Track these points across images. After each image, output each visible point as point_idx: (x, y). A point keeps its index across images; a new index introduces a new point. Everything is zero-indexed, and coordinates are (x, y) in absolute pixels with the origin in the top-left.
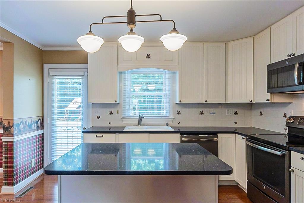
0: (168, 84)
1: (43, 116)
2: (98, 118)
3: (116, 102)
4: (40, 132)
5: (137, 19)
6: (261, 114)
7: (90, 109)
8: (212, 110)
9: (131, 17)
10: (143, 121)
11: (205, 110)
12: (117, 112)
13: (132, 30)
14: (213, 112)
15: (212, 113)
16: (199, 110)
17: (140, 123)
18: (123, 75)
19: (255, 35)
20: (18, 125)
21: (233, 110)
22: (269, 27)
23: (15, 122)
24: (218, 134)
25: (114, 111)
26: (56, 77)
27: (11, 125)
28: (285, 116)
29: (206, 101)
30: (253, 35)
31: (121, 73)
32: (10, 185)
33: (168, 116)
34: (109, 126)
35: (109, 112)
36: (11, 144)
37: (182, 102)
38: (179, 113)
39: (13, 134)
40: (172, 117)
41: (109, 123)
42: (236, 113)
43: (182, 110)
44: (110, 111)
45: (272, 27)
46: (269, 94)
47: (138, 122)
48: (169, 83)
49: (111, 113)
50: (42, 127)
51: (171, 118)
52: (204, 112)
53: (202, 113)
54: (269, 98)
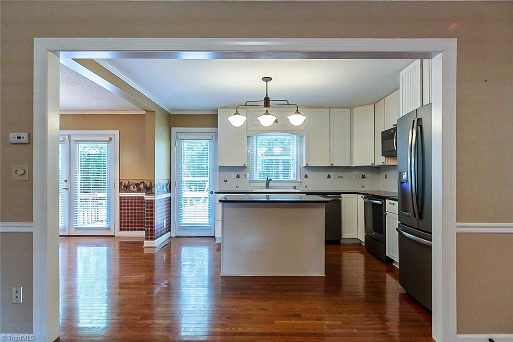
0: (295, 148)
1: (170, 180)
2: (225, 182)
3: (245, 165)
4: (168, 195)
5: (271, 103)
6: (386, 177)
7: (218, 173)
8: (340, 174)
9: (267, 101)
10: (271, 184)
11: (332, 174)
13: (267, 111)
14: (341, 176)
15: (339, 177)
16: (327, 174)
17: (267, 186)
18: (251, 139)
19: (376, 103)
20: (157, 185)
21: (361, 174)
22: (383, 98)
23: (156, 183)
24: (342, 195)
25: (242, 174)
26: (184, 141)
27: (153, 185)
29: (332, 165)
30: (375, 103)
31: (248, 137)
32: (151, 239)
33: (295, 179)
34: (237, 189)
36: (152, 202)
37: (309, 165)
39: (154, 193)
40: (299, 180)
41: (236, 187)
42: (363, 177)
43: (310, 174)
44: (237, 175)
45: (386, 99)
46: (384, 157)
47: (265, 186)
48: (297, 147)
49: (238, 177)
50: (169, 190)
51: (299, 182)
52: (332, 176)
53: (329, 177)
54: (384, 161)
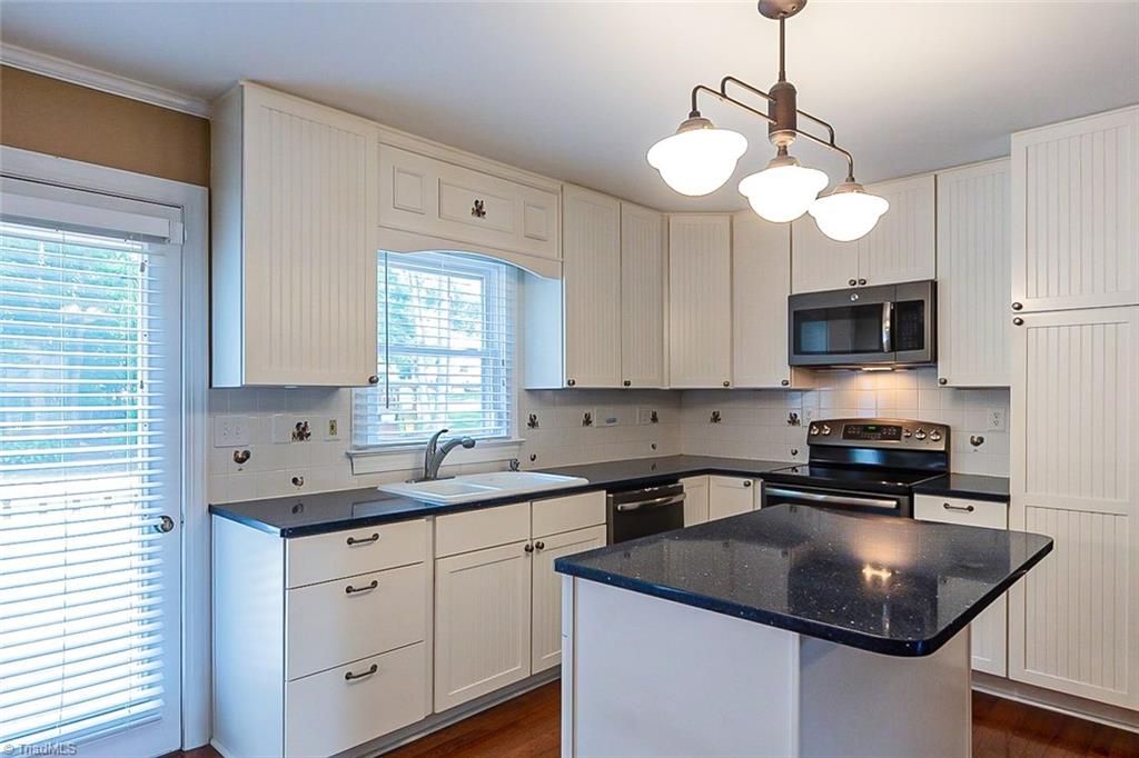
2: (241, 461)
3: (373, 382)
6: (715, 420)
7: (201, 420)
8: (610, 411)
11: (595, 412)
12: (328, 428)
13: (783, 151)
14: (612, 416)
15: (609, 421)
16: (581, 412)
17: (433, 470)
21: (649, 409)
24: (682, 482)
25: (316, 420)
28: (793, 420)
29: (627, 383)
30: (733, 211)
33: (504, 433)
34: (295, 492)
35: (295, 430)
37: (575, 385)
38: (533, 424)
40: (516, 438)
41: (295, 480)
42: (654, 419)
43: (545, 414)
44: (299, 424)
49: (302, 433)
51: (516, 443)
52: (594, 419)
53: (587, 421)
54: (787, 378)
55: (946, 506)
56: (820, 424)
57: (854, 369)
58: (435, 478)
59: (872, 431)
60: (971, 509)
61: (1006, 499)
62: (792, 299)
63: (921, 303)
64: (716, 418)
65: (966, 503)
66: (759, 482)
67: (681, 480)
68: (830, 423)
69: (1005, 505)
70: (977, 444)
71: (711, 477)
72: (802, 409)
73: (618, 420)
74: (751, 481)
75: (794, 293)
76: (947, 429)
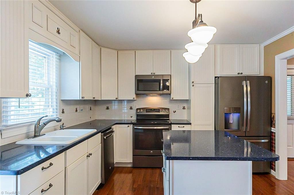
15: (81, 110)
21: (89, 106)
28: (131, 108)
29: (94, 98)
38: (63, 112)
52: (78, 110)
55: (179, 127)
56: (140, 109)
57: (147, 95)
58: (39, 136)
59: (153, 110)
60: (184, 127)
61: (190, 124)
62: (136, 76)
63: (169, 80)
64: (108, 108)
65: (182, 126)
66: (132, 126)
67: (112, 127)
68: (143, 109)
69: (190, 125)
70: (174, 112)
71: (117, 125)
72: (134, 105)
73: (83, 110)
74: (129, 125)
75: (136, 75)
76: (169, 109)
